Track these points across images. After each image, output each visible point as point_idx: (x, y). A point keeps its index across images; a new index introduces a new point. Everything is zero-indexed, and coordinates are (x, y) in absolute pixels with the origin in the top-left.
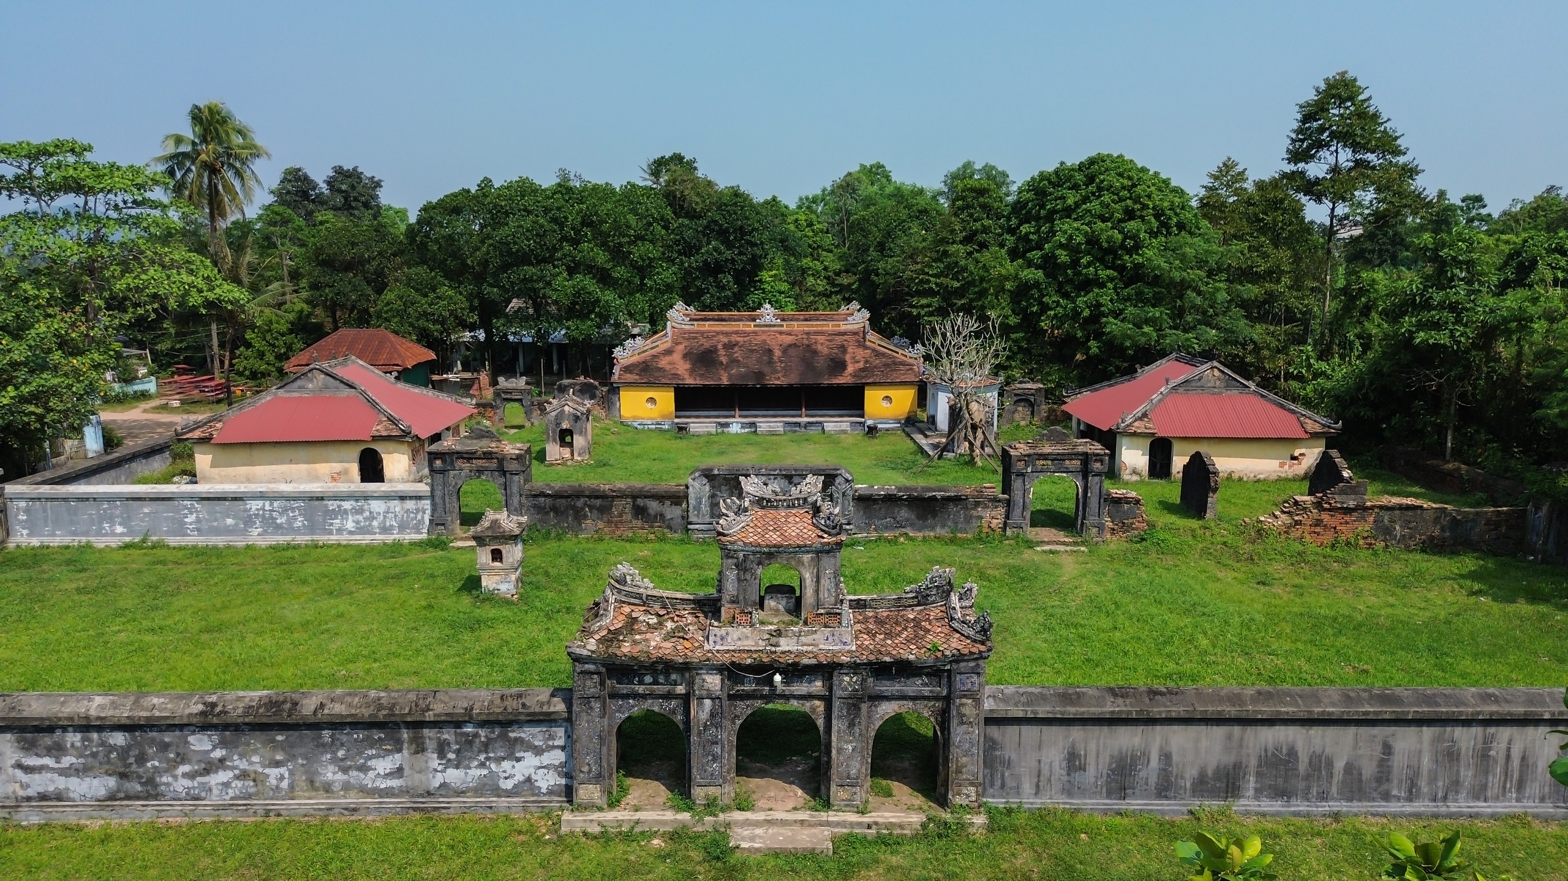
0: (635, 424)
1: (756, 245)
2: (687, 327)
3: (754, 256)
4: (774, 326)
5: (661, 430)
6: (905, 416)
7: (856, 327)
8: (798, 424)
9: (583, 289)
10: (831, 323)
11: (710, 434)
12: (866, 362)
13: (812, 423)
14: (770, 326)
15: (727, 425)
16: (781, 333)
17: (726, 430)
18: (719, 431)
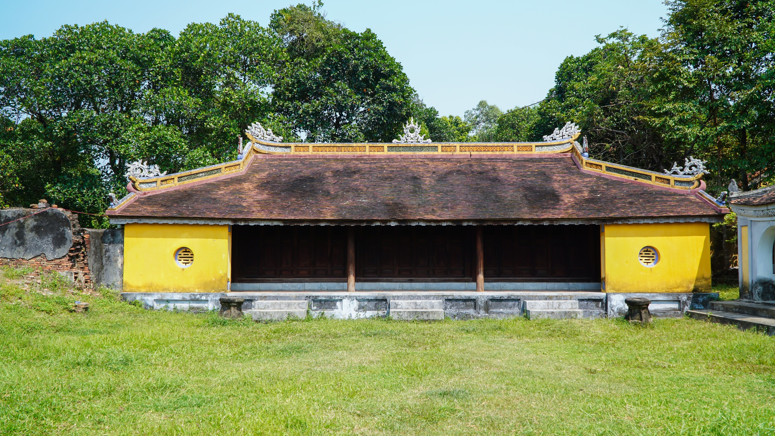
0: (150, 300)
1: (394, 90)
2: (279, 151)
3: (392, 104)
4: (422, 148)
5: (198, 311)
6: (692, 287)
7: (558, 150)
8: (472, 302)
9: (160, 139)
10: (515, 144)
11: (291, 318)
12: (592, 191)
13: (500, 300)
14: (415, 148)
15: (330, 303)
16: (433, 159)
17: (328, 313)
18: (315, 314)
